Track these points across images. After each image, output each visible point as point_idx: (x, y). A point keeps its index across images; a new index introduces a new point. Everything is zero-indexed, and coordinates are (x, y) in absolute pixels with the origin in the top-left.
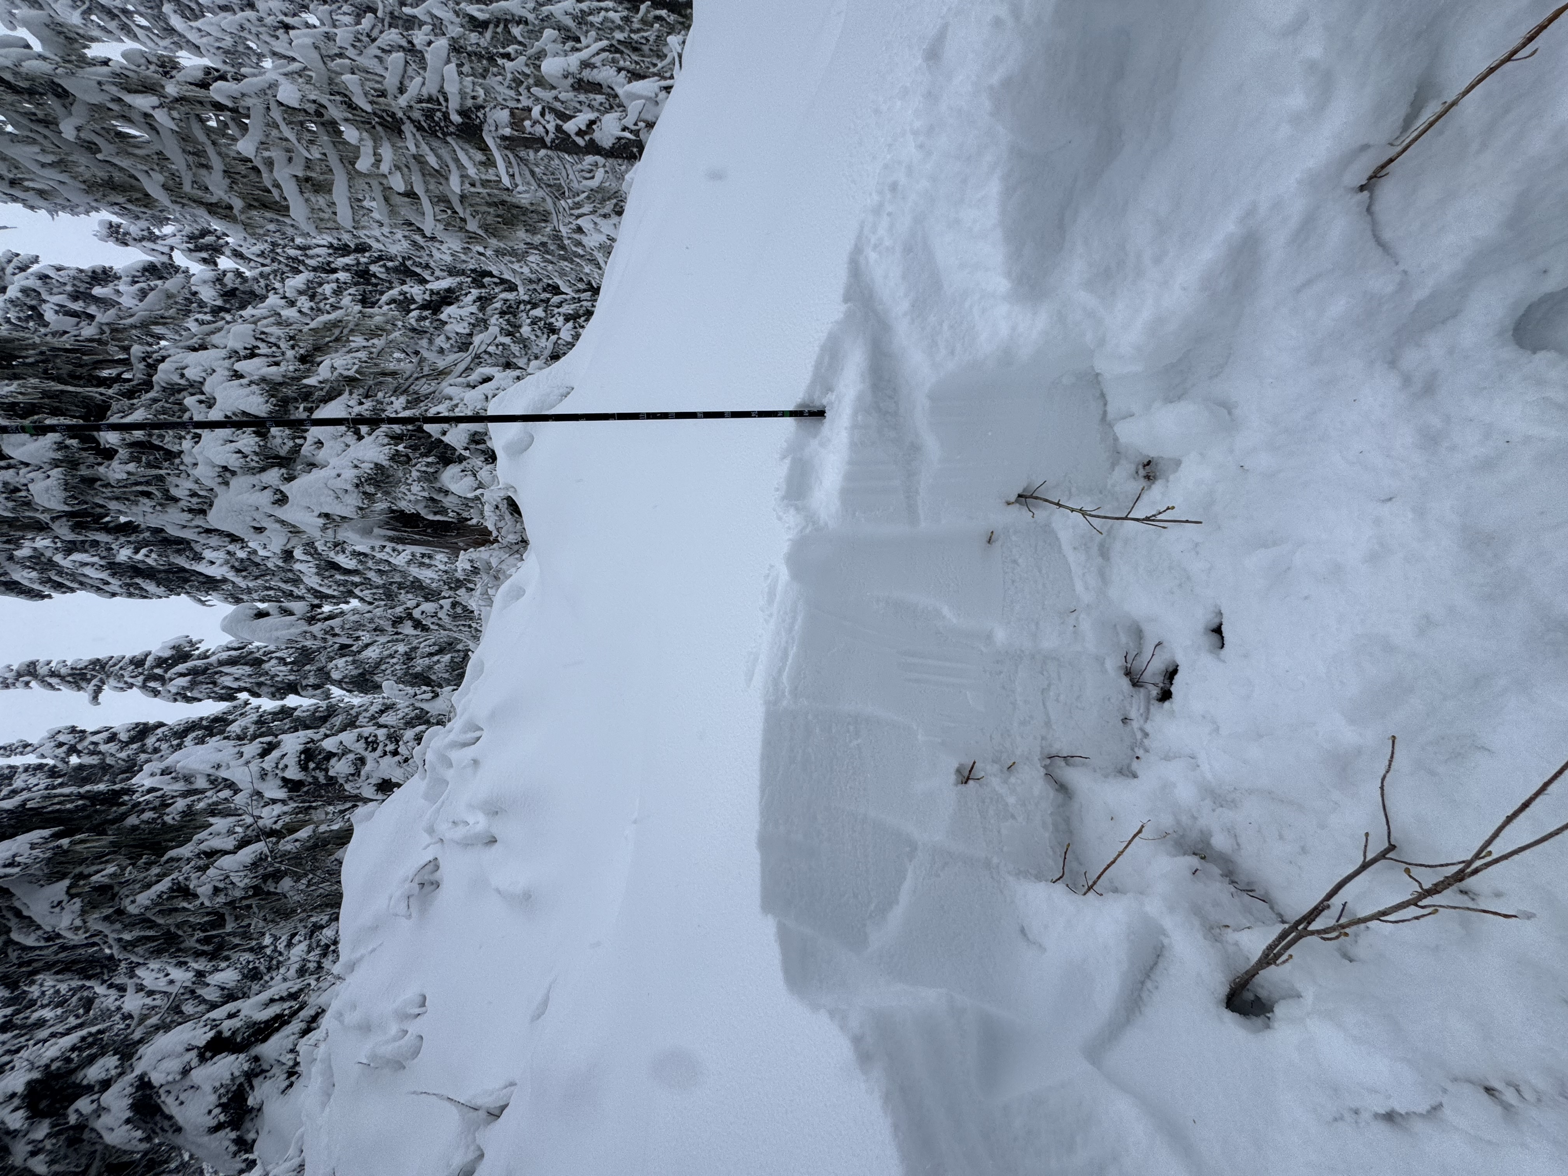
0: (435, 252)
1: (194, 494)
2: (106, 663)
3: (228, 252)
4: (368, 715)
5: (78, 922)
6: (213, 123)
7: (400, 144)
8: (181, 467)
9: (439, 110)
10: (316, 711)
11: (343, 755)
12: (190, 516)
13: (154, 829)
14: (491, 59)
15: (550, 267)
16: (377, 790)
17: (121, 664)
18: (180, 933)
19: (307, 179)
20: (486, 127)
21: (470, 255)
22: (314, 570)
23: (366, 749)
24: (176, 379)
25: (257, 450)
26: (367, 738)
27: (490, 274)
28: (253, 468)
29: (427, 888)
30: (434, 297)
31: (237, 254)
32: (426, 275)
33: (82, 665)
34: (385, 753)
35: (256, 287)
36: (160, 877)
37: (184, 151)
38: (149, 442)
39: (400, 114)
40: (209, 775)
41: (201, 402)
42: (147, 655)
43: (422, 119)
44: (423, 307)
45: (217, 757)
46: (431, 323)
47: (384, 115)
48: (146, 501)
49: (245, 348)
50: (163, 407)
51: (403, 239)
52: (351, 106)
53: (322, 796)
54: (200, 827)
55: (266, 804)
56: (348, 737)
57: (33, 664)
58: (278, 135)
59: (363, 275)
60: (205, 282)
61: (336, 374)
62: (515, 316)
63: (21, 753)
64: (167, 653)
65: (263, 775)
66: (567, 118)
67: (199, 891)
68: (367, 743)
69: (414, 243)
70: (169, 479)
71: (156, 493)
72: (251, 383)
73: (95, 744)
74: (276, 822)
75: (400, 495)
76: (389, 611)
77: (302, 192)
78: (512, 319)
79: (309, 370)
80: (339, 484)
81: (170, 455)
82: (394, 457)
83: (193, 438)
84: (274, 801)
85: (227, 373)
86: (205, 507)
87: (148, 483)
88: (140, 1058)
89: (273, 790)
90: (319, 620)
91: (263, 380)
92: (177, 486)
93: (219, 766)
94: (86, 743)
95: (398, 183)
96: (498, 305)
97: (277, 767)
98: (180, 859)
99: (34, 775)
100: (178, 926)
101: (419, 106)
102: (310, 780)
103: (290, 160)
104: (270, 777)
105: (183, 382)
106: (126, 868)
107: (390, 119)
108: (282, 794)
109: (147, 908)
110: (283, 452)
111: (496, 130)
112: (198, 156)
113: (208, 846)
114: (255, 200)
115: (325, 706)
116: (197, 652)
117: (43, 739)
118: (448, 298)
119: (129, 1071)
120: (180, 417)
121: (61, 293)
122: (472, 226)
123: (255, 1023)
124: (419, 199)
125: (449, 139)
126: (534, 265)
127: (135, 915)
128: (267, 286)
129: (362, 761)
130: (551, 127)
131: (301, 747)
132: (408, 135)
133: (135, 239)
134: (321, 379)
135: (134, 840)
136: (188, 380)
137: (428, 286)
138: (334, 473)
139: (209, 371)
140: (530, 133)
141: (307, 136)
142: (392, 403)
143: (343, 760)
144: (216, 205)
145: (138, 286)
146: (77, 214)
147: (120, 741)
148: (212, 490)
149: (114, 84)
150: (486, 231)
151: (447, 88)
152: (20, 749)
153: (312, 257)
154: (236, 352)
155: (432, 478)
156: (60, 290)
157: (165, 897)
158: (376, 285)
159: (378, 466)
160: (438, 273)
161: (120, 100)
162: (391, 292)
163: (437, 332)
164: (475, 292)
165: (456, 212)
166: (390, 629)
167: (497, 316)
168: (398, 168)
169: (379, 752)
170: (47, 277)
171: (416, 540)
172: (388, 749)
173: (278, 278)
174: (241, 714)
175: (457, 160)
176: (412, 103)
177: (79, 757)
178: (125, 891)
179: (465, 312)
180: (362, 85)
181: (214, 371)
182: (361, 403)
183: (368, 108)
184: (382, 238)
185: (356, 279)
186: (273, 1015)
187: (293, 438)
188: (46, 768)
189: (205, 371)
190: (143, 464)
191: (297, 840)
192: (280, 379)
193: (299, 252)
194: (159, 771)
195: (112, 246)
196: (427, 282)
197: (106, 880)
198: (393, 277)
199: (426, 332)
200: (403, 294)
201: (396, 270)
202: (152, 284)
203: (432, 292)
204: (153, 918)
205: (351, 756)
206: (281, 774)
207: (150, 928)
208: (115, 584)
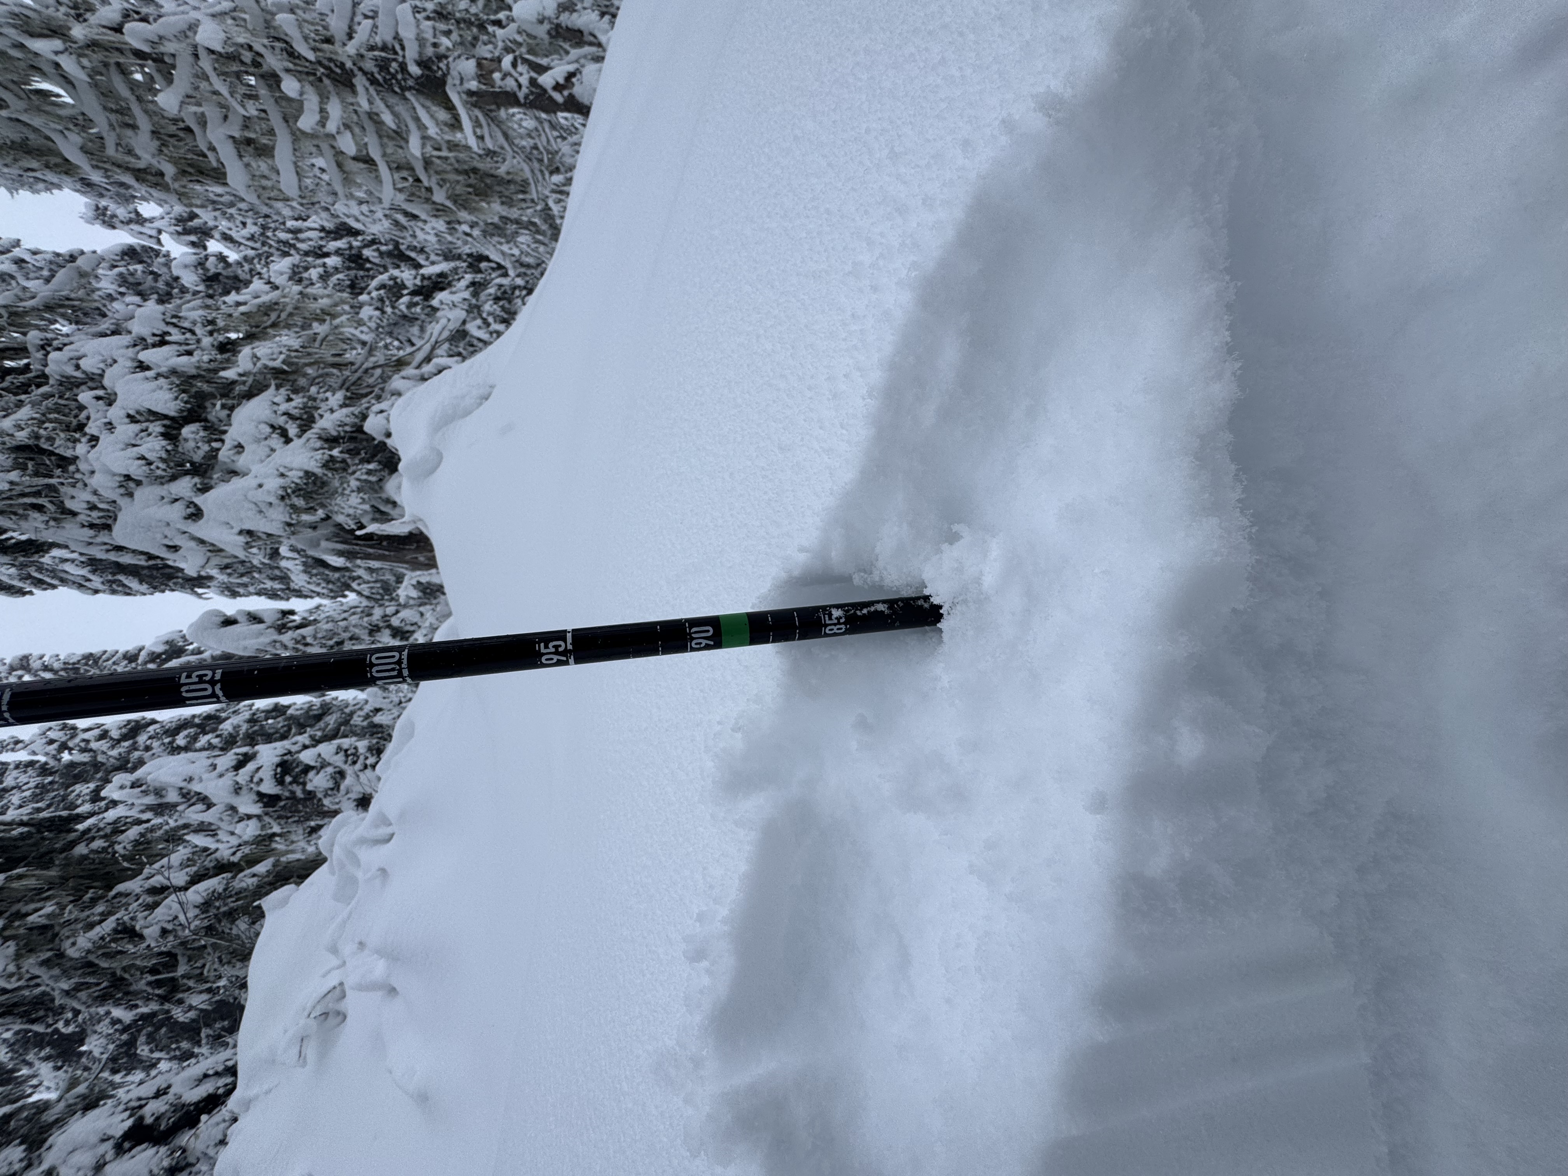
0: (419, 233)
1: (93, 507)
2: (100, 658)
3: (217, 235)
4: (362, 713)
5: (12, 968)
6: (138, 77)
7: (351, 100)
8: (77, 476)
9: (395, 60)
10: (310, 709)
11: (322, 767)
12: (92, 532)
13: (104, 859)
14: (482, 27)
15: (542, 249)
16: (357, 806)
17: (114, 659)
18: (127, 976)
19: (249, 142)
20: (449, 81)
21: (457, 235)
22: (301, 568)
23: (346, 762)
24: (70, 370)
25: (164, 455)
26: (346, 751)
27: (487, 259)
28: (162, 477)
29: (332, 1021)
30: (426, 283)
31: (227, 238)
32: (421, 259)
33: (74, 660)
34: (366, 767)
35: (239, 272)
36: (104, 916)
37: (105, 108)
38: (37, 446)
39: (349, 65)
40: (181, 789)
41: (98, 398)
42: (140, 650)
43: (375, 70)
44: (413, 293)
45: (190, 770)
46: (423, 309)
47: (332, 65)
48: (36, 515)
49: (154, 335)
50: (56, 403)
51: (384, 219)
52: (292, 54)
53: (300, 812)
54: (157, 855)
55: (241, 820)
56: (326, 749)
57: (26, 658)
58: (209, 88)
59: (355, 260)
60: (186, 266)
61: (259, 365)
62: (510, 302)
63: (13, 750)
64: (160, 649)
65: (237, 789)
66: (543, 70)
67: (146, 932)
68: (347, 756)
69: (396, 223)
70: (63, 489)
71: (49, 505)
72: (158, 376)
73: (87, 741)
74: (234, 854)
75: (336, 509)
76: (366, 619)
77: (241, 156)
78: (507, 305)
79: (228, 360)
80: (260, 496)
81: (65, 462)
82: (329, 464)
83: (90, 441)
84: (249, 817)
85: (129, 364)
86: (110, 522)
87: (37, 494)
88: (50, 1147)
89: (248, 805)
90: (290, 628)
91: (174, 372)
92: (73, 497)
93: (190, 780)
94: (77, 740)
95: (347, 144)
96: (492, 290)
97: (251, 781)
98: (128, 895)
99: (25, 772)
100: (124, 969)
101: (371, 54)
102: (287, 794)
103: (226, 118)
104: (244, 791)
105: (78, 374)
106: (67, 906)
107: (338, 71)
108: (256, 809)
109: (89, 952)
110: (198, 457)
111: (461, 83)
112: (122, 114)
113: (158, 881)
114: (189, 165)
115: (318, 704)
116: (191, 647)
117: (33, 735)
118: (440, 283)
119: (36, 1163)
120: (76, 416)
121: (38, 278)
122: (439, 196)
123: (184, 1105)
124: (376, 165)
125: (408, 94)
126: (524, 247)
127: (77, 959)
128: (251, 270)
129: (342, 774)
130: (524, 80)
131: (277, 760)
132: (360, 89)
133: (122, 222)
134: (240, 370)
135: (83, 870)
136: (84, 372)
137: (422, 271)
138: (254, 483)
139: (109, 361)
140: (500, 87)
141: (242, 90)
142: (327, 399)
143: (322, 774)
144: (144, 171)
145: (116, 270)
146: (37, 192)
147: (112, 739)
148: (114, 502)
149: (14, 26)
150: (455, 202)
151: (402, 33)
152: (11, 746)
153: (303, 241)
154: (144, 339)
155: (376, 487)
156: (37, 275)
157: (108, 939)
158: (368, 270)
159: (308, 474)
160: (433, 257)
161: (21, 46)
162: (381, 277)
163: (429, 320)
164: (469, 277)
165: (418, 180)
166: (367, 638)
167: (491, 302)
168: (347, 126)
169: (358, 766)
170: (23, 261)
171: (370, 554)
172: (369, 762)
173: (263, 262)
174: (234, 712)
175: (417, 119)
176: (363, 51)
177: (70, 754)
178: (65, 932)
179: (457, 298)
180: (300, 27)
181: (115, 361)
182: (289, 400)
183: (311, 56)
184: (361, 218)
185: (347, 264)
186: (205, 1095)
187: (209, 442)
188: (37, 765)
189: (104, 361)
190: (29, 472)
191: (254, 875)
192: (194, 372)
193: (290, 236)
194: (129, 784)
195: (99, 230)
196: (420, 266)
197: (44, 921)
198: (387, 261)
199: (417, 319)
200: (394, 279)
201: (389, 254)
202: (131, 268)
203: (423, 277)
204: (97, 961)
205: (330, 770)
206: (255, 788)
207: (93, 973)
208: (96, 581)
